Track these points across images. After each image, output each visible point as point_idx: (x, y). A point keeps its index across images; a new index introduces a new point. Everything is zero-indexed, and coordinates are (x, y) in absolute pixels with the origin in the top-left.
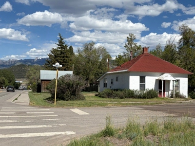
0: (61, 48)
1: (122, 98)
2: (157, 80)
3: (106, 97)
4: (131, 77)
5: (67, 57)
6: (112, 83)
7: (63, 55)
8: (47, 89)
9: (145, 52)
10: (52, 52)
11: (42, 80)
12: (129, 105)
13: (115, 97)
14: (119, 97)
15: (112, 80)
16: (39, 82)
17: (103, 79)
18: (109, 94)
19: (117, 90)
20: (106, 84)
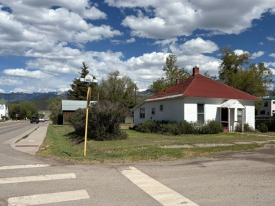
2: (218, 109)
3: (148, 132)
4: (186, 106)
6: (153, 113)
8: (70, 121)
9: (196, 73)
10: (75, 82)
11: (64, 111)
13: (164, 132)
14: (172, 132)
15: (153, 109)
16: (61, 113)
17: (139, 109)
18: (153, 127)
19: (165, 122)
20: (144, 114)
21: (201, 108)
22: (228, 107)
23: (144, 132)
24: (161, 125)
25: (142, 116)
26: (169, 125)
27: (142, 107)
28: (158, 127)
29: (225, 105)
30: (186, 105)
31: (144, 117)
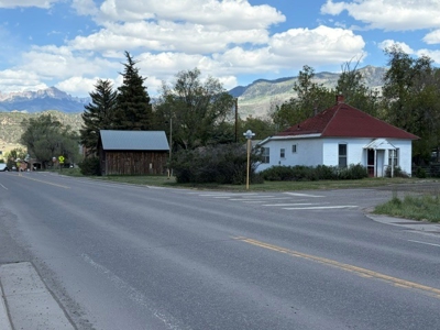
2: (365, 150)
6: (282, 155)
9: (339, 102)
12: (347, 187)
15: (282, 150)
20: (267, 157)
21: (343, 150)
22: (374, 148)
25: (265, 160)
27: (265, 146)
29: (371, 146)
31: (268, 162)
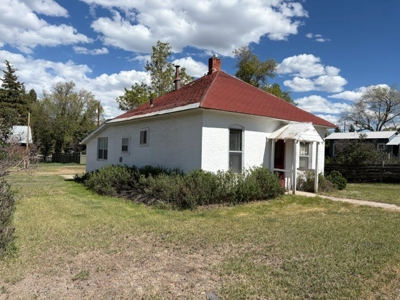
0: (10, 86)
1: (184, 205)
2: (269, 142)
5: (21, 102)
6: (125, 148)
7: (12, 99)
9: (215, 70)
13: (151, 196)
14: (171, 200)
17: (96, 140)
18: (123, 183)
19: (154, 172)
20: (106, 151)
21: (236, 139)
22: (296, 138)
23: (101, 193)
24: (143, 179)
25: (102, 154)
26: (164, 180)
27: (103, 135)
28: (134, 183)
29: (284, 133)
30: (206, 131)
31: (106, 158)
